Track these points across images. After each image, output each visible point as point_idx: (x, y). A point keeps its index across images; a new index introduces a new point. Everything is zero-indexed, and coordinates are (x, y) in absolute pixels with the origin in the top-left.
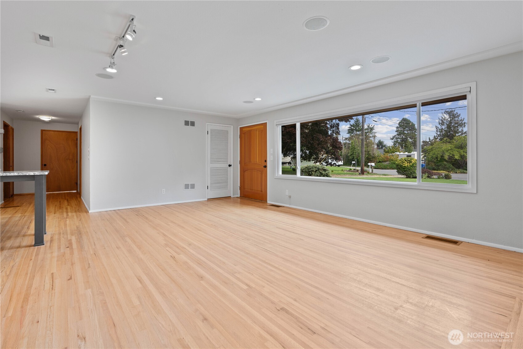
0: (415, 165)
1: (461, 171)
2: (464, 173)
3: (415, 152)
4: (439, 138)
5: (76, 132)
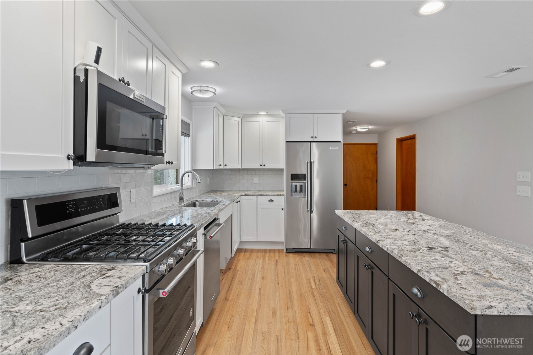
5: (376, 144)
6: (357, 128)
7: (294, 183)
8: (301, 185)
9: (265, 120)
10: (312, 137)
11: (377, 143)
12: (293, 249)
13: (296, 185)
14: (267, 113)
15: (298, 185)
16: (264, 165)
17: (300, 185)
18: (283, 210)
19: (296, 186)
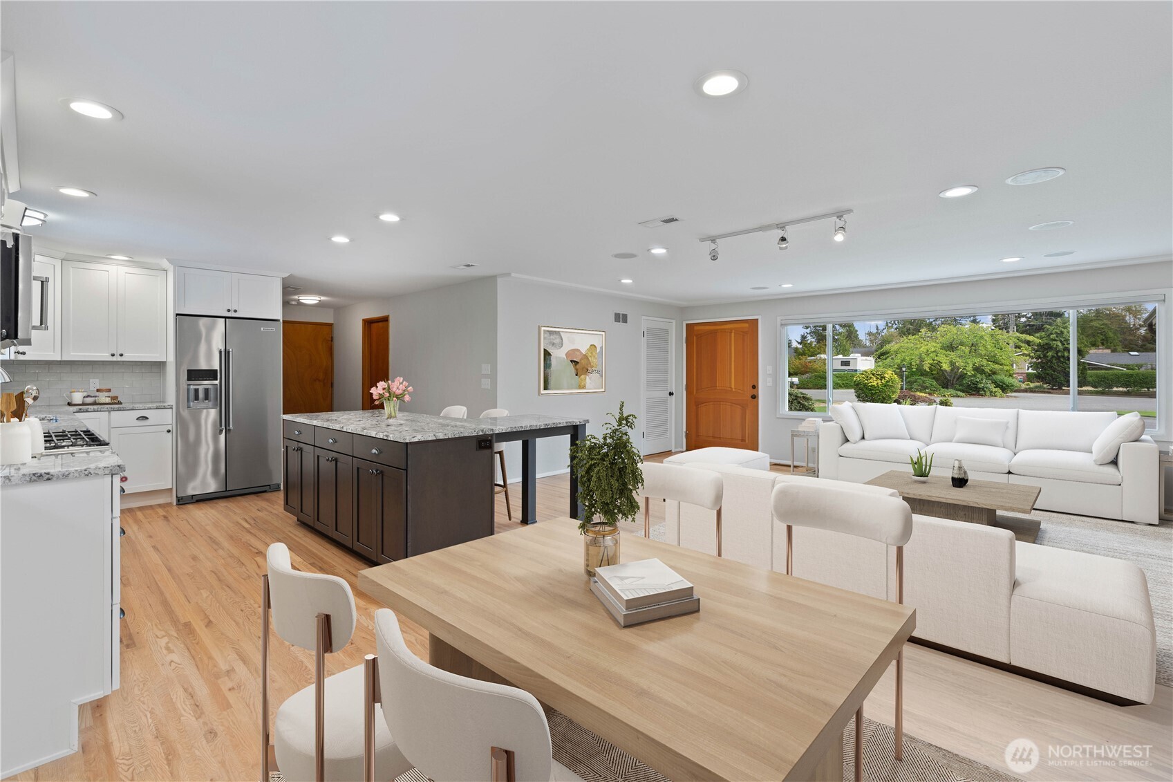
0: (890, 384)
1: (952, 392)
2: (959, 396)
3: (857, 355)
4: (895, 326)
5: (331, 325)
6: (300, 298)
7: (194, 385)
8: (208, 389)
9: (123, 270)
10: (229, 311)
11: (333, 324)
12: (193, 496)
13: (198, 389)
14: (131, 259)
15: (201, 389)
16: (121, 355)
17: (205, 389)
18: (170, 433)
19: (197, 391)
